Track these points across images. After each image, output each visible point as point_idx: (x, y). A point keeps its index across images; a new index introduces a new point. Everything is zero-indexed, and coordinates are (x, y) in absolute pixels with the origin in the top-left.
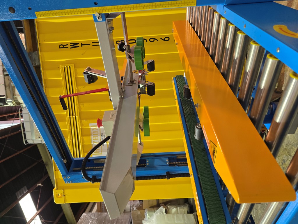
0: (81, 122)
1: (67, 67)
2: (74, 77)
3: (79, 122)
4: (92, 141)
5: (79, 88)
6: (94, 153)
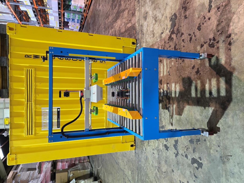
0: (35, 106)
1: (29, 70)
2: (34, 76)
3: (34, 106)
4: (43, 119)
5: (37, 84)
6: (43, 128)
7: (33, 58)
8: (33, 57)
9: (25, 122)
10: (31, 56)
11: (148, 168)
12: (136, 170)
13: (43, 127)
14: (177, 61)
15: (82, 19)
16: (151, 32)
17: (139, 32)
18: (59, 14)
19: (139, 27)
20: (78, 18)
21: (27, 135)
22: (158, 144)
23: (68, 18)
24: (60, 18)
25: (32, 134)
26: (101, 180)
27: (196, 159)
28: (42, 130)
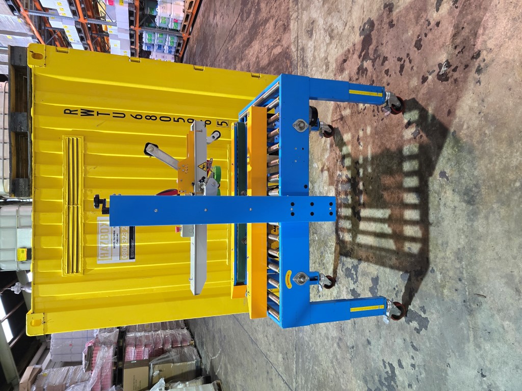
0: (85, 214)
1: (73, 139)
2: (82, 152)
3: (82, 214)
4: (100, 241)
5: (88, 168)
6: (99, 258)
7: (81, 115)
8: (81, 112)
9: (63, 246)
10: (77, 110)
11: (318, 344)
12: (292, 351)
13: (101, 257)
14: (374, 116)
15: (179, 45)
16: (321, 60)
17: (297, 64)
18: (131, 36)
19: (297, 53)
20: (169, 43)
21: (67, 272)
22: (338, 290)
23: (151, 44)
24: (132, 43)
25: (77, 272)
26: (219, 381)
27: (416, 313)
28: (99, 262)
